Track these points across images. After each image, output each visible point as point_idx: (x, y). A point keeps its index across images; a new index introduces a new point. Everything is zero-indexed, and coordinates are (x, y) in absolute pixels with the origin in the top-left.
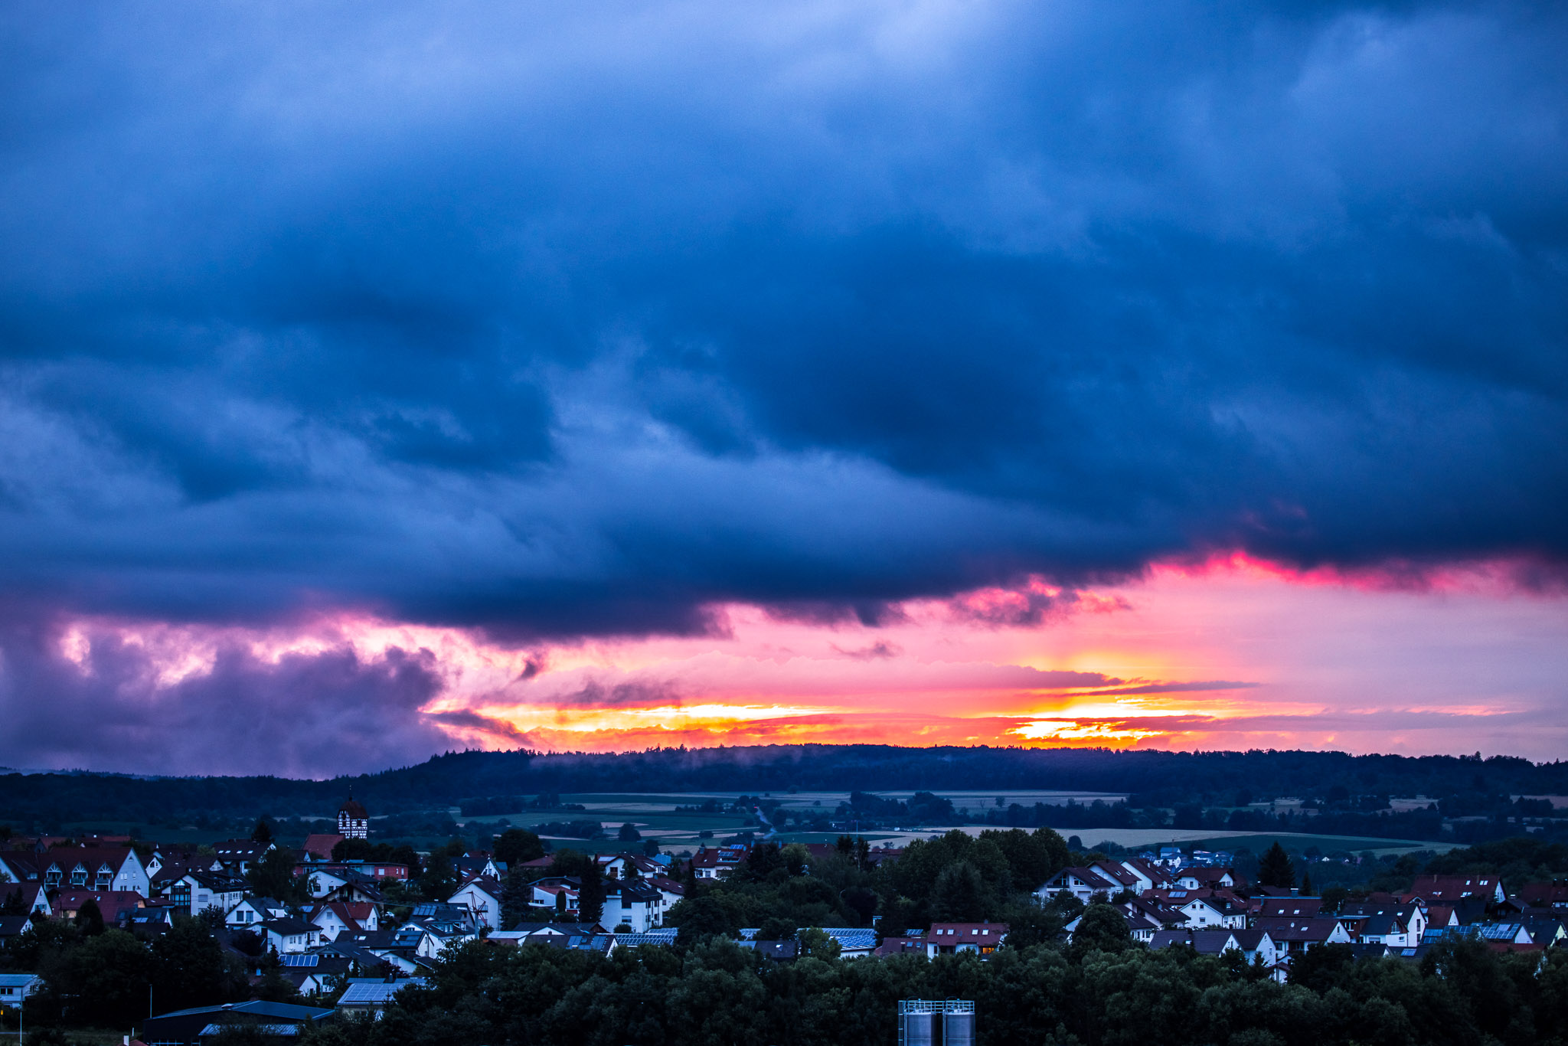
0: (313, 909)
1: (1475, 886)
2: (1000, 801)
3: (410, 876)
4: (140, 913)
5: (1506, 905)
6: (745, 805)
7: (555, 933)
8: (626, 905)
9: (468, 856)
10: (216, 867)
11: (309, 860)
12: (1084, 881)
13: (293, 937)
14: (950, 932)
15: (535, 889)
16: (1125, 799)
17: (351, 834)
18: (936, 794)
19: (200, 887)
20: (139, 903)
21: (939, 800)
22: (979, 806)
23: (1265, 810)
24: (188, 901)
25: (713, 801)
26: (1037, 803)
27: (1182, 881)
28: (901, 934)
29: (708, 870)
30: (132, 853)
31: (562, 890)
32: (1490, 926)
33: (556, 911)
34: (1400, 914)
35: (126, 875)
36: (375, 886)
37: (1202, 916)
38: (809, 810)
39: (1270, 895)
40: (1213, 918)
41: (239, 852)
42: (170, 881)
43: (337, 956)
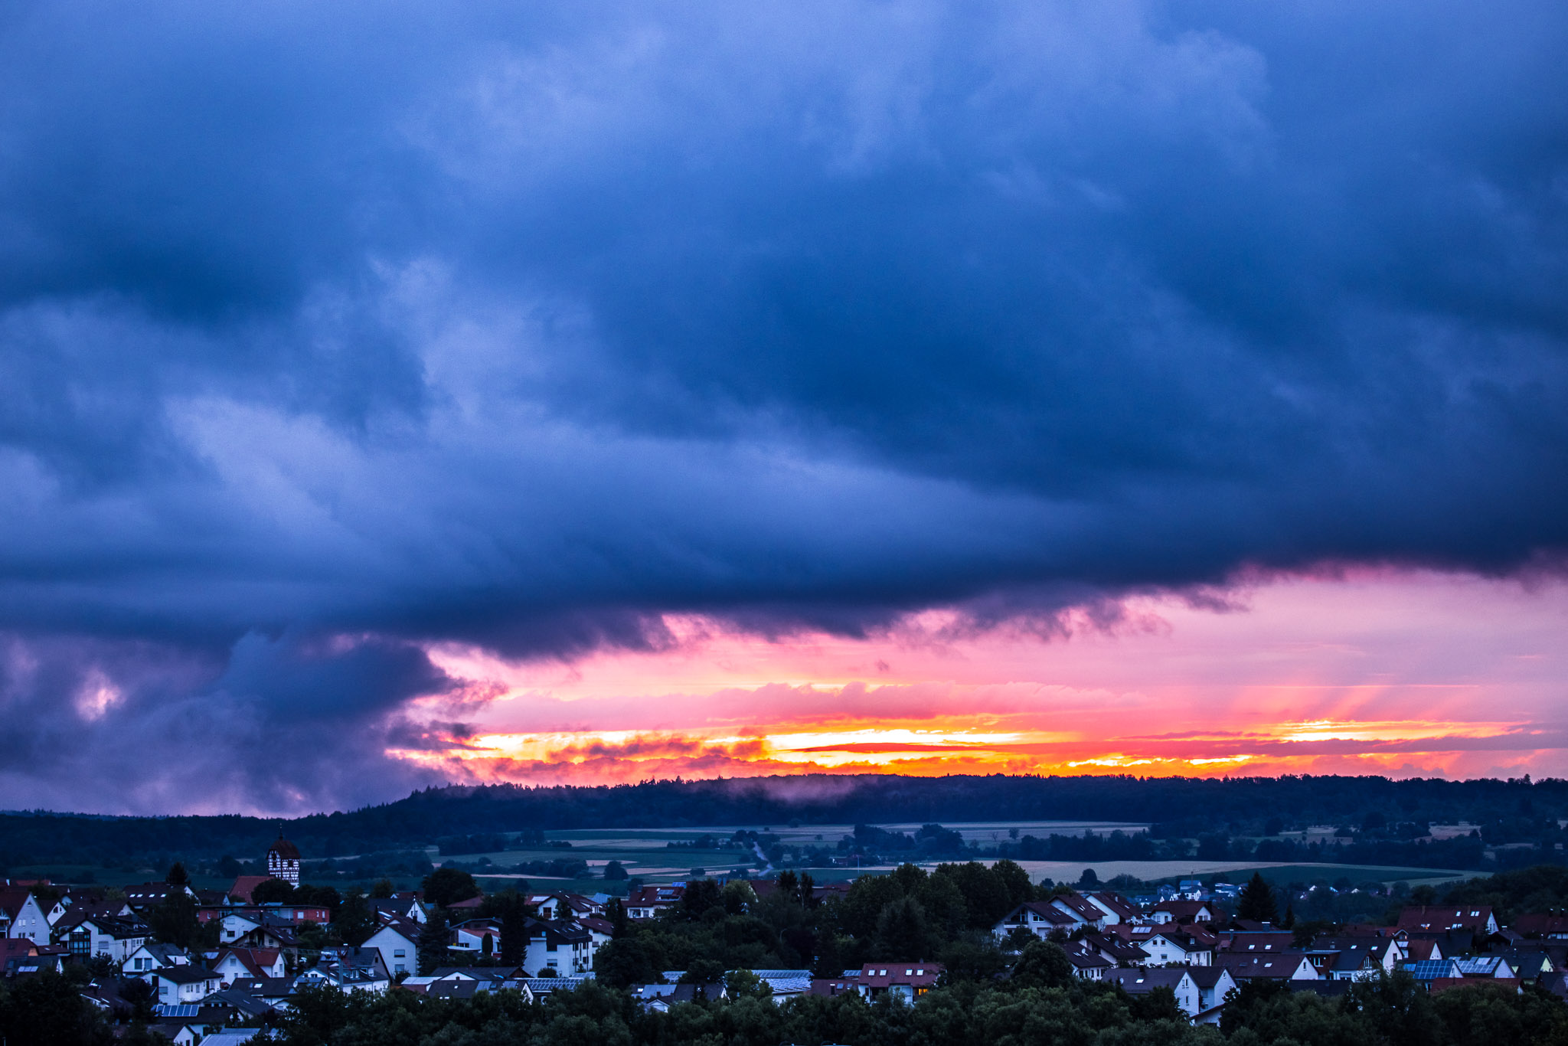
0: (218, 955)
1: (1464, 919)
2: (1014, 833)
3: (332, 919)
4: (29, 962)
5: (1497, 938)
6: (740, 841)
7: (463, 977)
8: (552, 948)
9: (396, 897)
10: (126, 911)
11: (228, 904)
12: (1043, 916)
13: (190, 985)
14: (883, 973)
15: (460, 932)
16: (1147, 829)
17: (282, 875)
18: (945, 826)
19: (100, 933)
20: (31, 951)
21: (948, 832)
22: (991, 838)
23: (1296, 839)
24: (87, 948)
25: (708, 836)
26: (1052, 835)
27: (1156, 915)
28: (837, 976)
29: (646, 909)
30: (30, 898)
31: (489, 932)
32: (1469, 960)
33: (481, 955)
34: (1374, 948)
35: (24, 921)
36: (293, 931)
37: (1164, 953)
38: (810, 845)
39: (1245, 929)
40: (1175, 954)
41: (152, 896)
42: (68, 927)
43: (224, 1005)
